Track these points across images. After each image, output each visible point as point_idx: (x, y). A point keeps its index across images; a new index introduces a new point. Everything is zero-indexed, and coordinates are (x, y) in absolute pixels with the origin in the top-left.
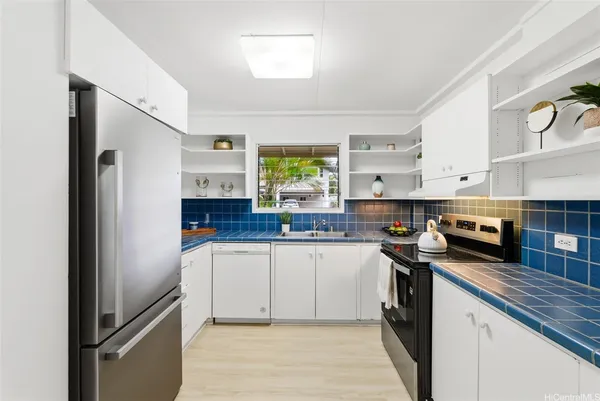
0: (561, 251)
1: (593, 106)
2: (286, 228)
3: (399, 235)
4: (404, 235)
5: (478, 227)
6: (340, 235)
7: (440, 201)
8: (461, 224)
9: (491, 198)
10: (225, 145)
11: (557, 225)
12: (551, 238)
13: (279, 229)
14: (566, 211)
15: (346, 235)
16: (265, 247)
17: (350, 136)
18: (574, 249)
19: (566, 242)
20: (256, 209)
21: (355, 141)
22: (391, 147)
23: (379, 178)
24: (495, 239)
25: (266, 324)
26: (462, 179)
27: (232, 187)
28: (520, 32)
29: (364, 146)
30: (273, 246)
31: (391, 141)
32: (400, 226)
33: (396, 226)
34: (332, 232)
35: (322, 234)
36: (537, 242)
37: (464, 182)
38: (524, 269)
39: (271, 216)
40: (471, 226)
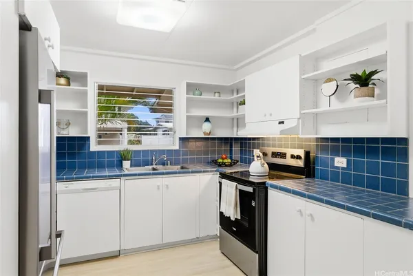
0: (338, 167)
1: (358, 86)
2: (126, 164)
3: (226, 166)
4: (230, 165)
5: (288, 156)
6: (177, 168)
7: (254, 139)
8: (275, 155)
9: (300, 136)
10: (63, 81)
11: (336, 152)
12: (333, 160)
13: (120, 166)
14: (340, 144)
15: (182, 168)
16: (115, 182)
17: (187, 83)
18: (345, 165)
19: (341, 162)
20: (94, 147)
21: (191, 88)
22: (217, 94)
23: (207, 120)
24: (300, 163)
25: (115, 256)
26: (280, 123)
27: (68, 124)
28: (314, 30)
29: (197, 92)
30: (122, 181)
31: (217, 90)
32: (226, 158)
33: (223, 159)
34: (169, 166)
35: (161, 168)
36: (325, 164)
37: (281, 125)
38: (317, 181)
39: (110, 153)
40: (283, 156)
